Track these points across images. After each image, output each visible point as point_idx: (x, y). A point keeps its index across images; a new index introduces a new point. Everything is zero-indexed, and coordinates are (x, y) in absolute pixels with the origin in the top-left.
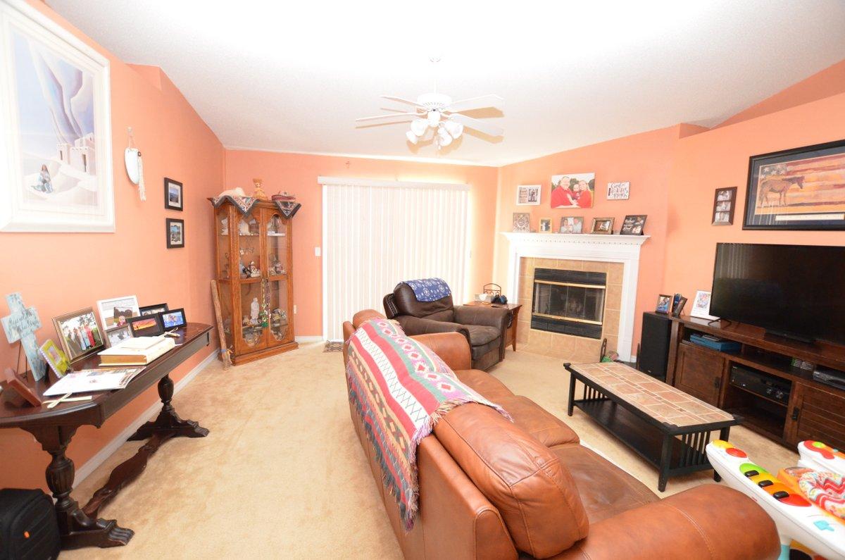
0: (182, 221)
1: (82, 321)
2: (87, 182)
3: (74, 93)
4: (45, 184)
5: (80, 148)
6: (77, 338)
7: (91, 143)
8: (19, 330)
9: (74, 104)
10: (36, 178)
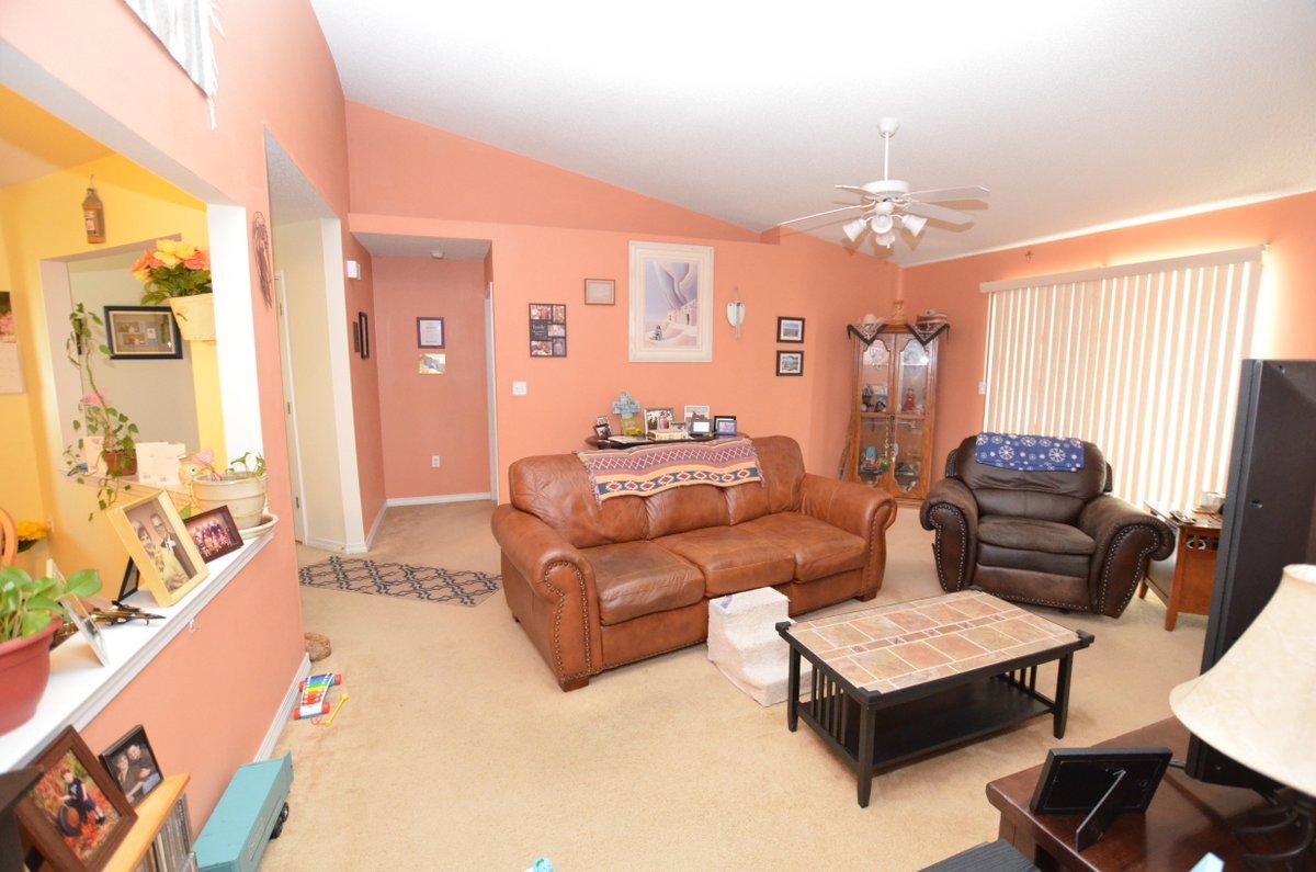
0: (802, 353)
1: (662, 414)
2: (689, 330)
3: (682, 279)
4: (658, 336)
5: (686, 309)
6: (655, 422)
7: (695, 307)
8: (621, 409)
9: (681, 287)
10: (652, 333)
